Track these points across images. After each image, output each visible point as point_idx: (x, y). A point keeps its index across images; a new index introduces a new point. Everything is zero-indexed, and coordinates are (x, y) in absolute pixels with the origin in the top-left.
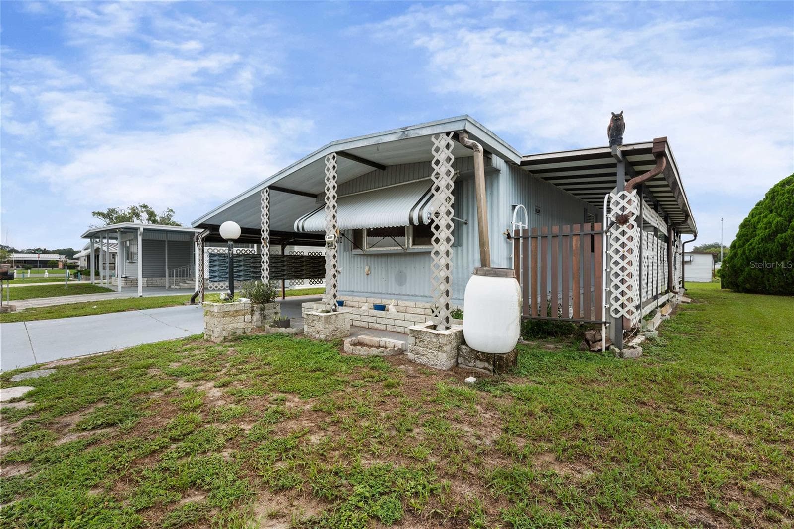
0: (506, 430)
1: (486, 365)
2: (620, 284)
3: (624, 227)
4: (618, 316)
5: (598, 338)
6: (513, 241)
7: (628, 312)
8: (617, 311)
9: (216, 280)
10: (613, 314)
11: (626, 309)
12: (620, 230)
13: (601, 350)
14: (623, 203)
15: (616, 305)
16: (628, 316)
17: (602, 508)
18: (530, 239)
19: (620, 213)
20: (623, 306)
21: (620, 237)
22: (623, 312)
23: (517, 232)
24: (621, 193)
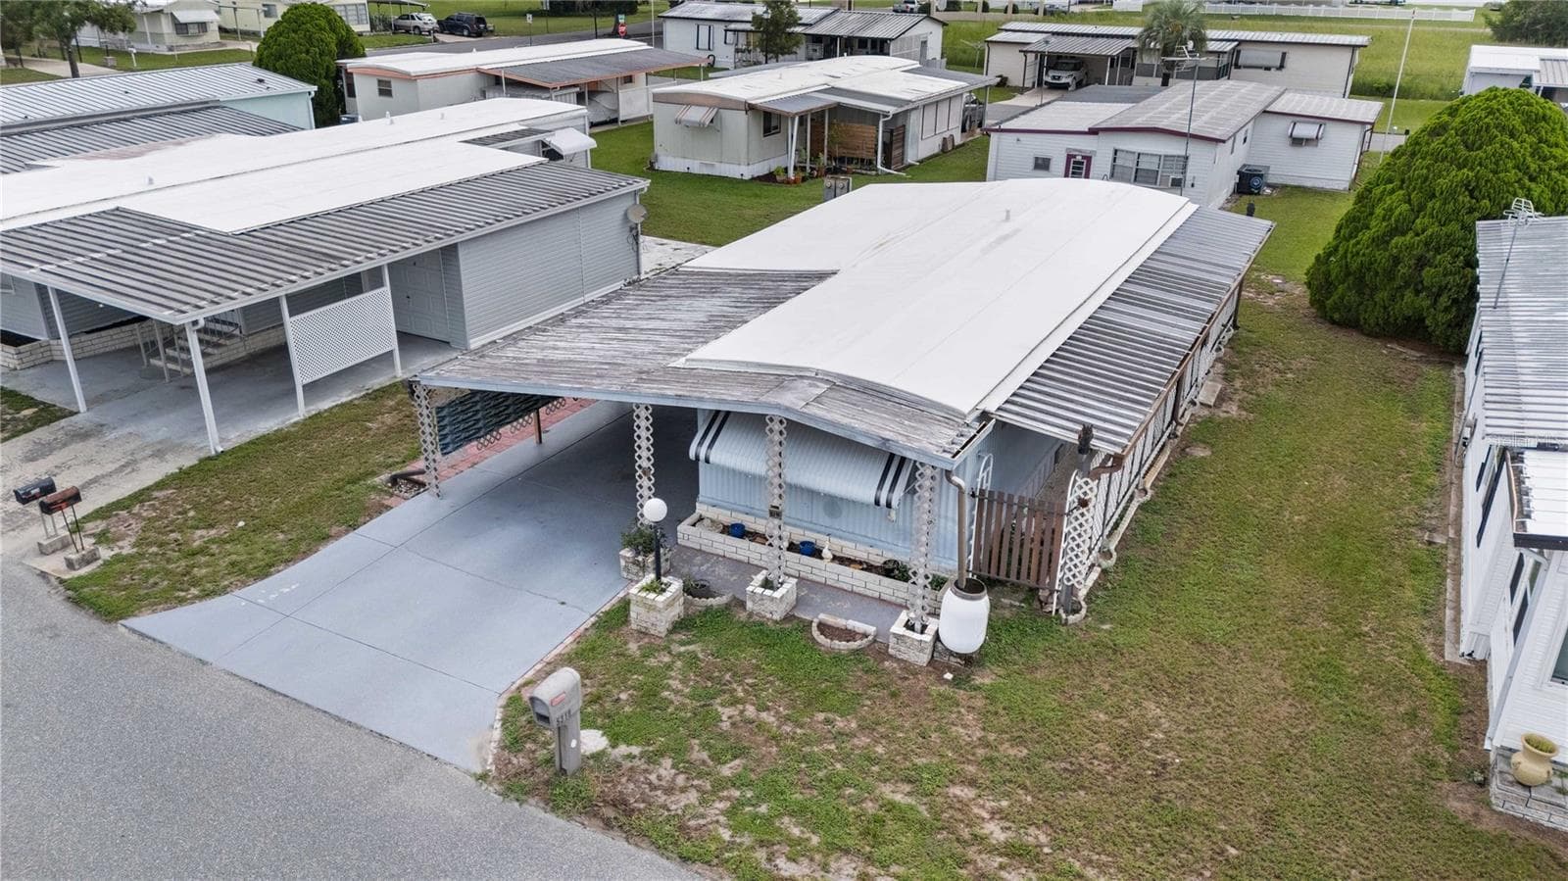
0: (984, 729)
1: (959, 660)
2: (1074, 558)
3: (1084, 510)
4: (1069, 584)
5: (1050, 600)
6: (977, 499)
7: (1078, 582)
8: (1069, 580)
9: (449, 449)
10: (1066, 582)
11: (1077, 580)
12: (1080, 511)
13: (1051, 612)
14: (1086, 488)
15: (1069, 575)
16: (1076, 585)
17: (1028, 768)
18: (995, 503)
19: (1082, 496)
20: (1074, 576)
21: (1080, 517)
22: (1074, 581)
23: (982, 492)
24: (1085, 479)
